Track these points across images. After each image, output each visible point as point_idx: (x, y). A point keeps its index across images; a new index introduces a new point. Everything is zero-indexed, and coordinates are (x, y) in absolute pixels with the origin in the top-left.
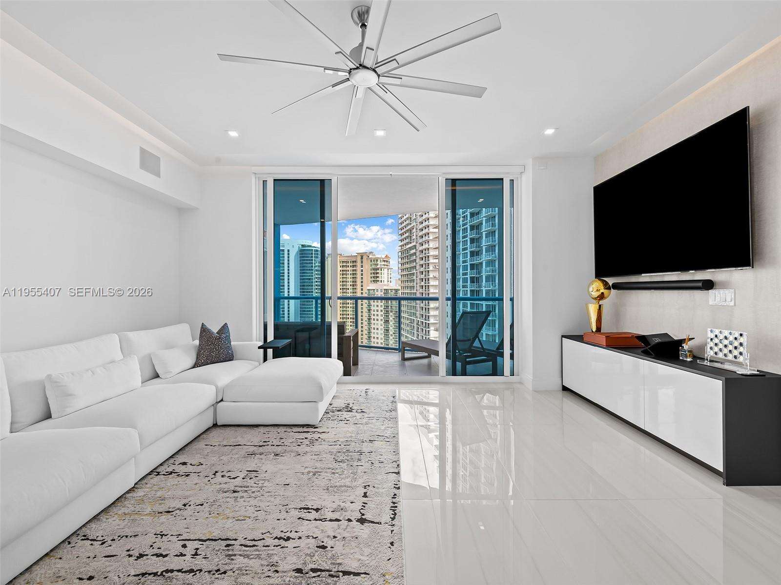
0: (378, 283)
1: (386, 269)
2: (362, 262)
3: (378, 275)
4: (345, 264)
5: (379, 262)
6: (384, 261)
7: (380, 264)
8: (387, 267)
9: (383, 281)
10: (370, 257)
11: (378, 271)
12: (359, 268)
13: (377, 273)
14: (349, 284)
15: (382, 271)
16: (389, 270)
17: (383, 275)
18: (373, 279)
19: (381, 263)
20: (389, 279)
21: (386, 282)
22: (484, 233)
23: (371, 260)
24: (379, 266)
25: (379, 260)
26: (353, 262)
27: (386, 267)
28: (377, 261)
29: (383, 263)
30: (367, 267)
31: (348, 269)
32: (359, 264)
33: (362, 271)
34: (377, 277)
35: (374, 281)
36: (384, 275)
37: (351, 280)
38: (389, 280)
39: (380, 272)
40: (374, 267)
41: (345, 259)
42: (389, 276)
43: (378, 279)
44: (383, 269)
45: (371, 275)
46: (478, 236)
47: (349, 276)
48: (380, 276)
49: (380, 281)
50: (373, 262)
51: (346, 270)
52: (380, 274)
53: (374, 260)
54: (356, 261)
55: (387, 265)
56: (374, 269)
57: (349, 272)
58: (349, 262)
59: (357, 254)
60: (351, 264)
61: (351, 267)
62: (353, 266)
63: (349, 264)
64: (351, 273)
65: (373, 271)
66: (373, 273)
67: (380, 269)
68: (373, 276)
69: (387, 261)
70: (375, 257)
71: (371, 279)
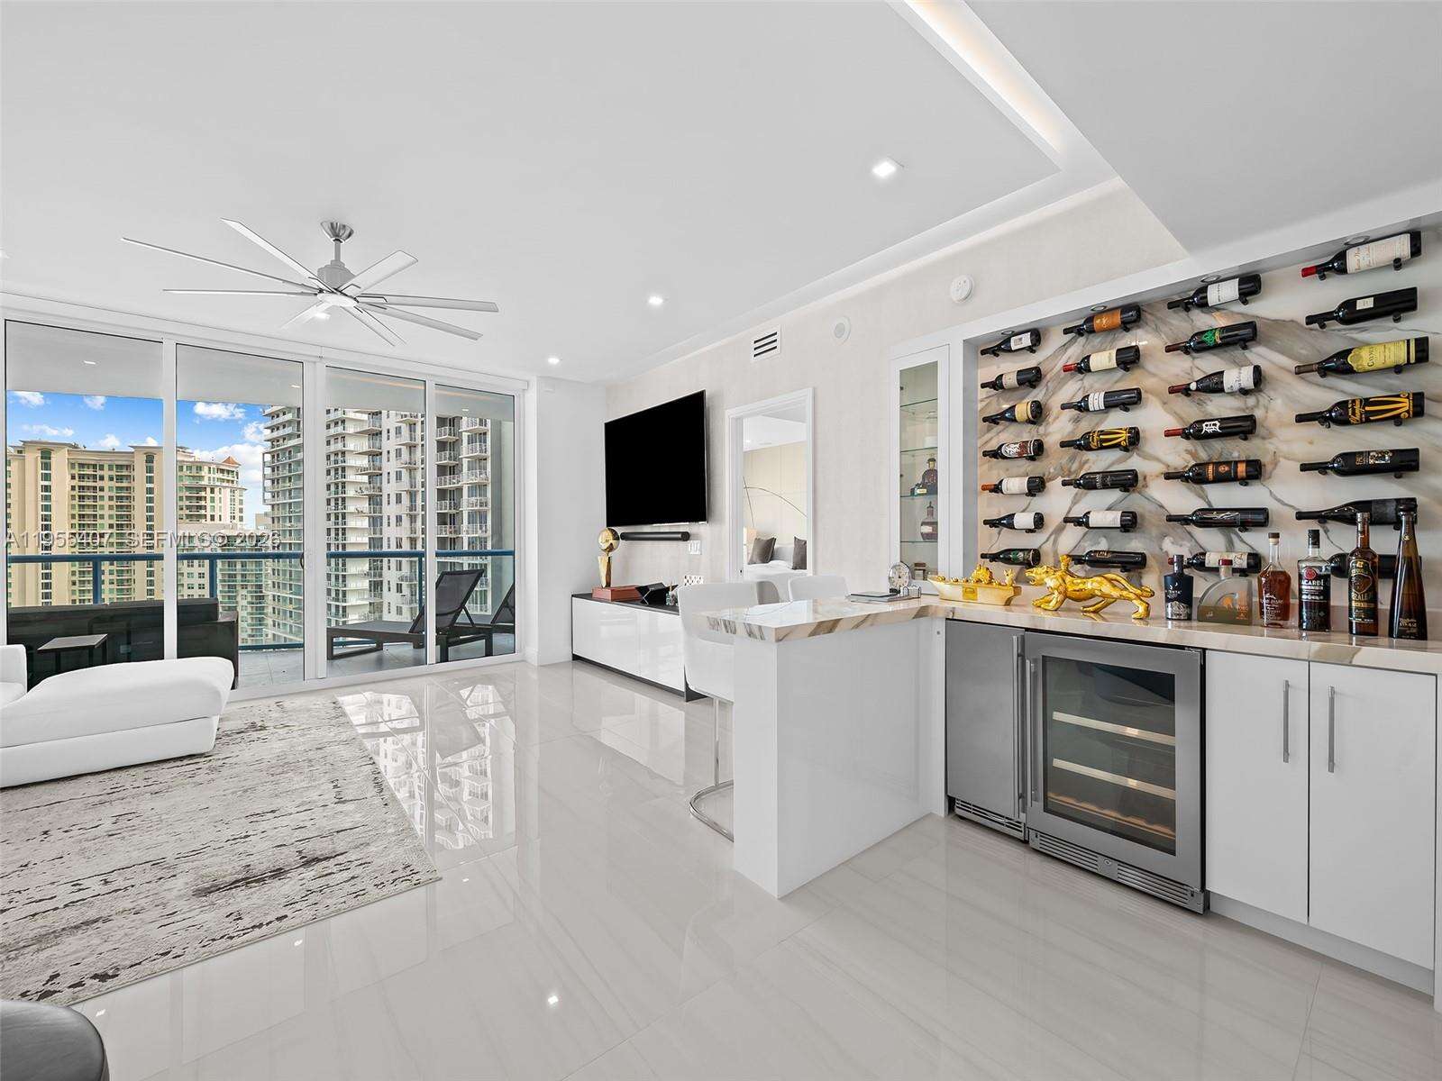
0: (203, 521)
1: (229, 490)
2: (150, 470)
3: (203, 503)
4: (90, 472)
5: (205, 472)
6: (222, 471)
7: (207, 477)
8: (231, 485)
9: (217, 518)
10: (177, 458)
11: (203, 494)
12: (139, 485)
13: (199, 499)
14: (107, 521)
15: (216, 495)
16: (237, 493)
17: (216, 504)
18: (188, 512)
19: (212, 475)
20: (237, 511)
21: (226, 520)
22: (465, 436)
23: (180, 467)
24: (205, 482)
25: (206, 469)
26: (120, 467)
27: (225, 484)
28: (200, 468)
29: (220, 476)
30: (168, 482)
31: (99, 484)
32: (140, 472)
33: (150, 491)
34: (200, 507)
35: (188, 516)
36: (220, 504)
37: (114, 512)
38: (237, 515)
39: (209, 495)
40: (187, 482)
41: (91, 459)
42: (238, 506)
43: (203, 512)
44: (216, 490)
45: (180, 503)
46: (453, 438)
47: (106, 503)
48: (209, 504)
49: (209, 517)
50: (187, 470)
51: (95, 488)
52: (208, 499)
53: (189, 468)
54: (128, 467)
55: (228, 481)
56: (189, 488)
57: (106, 494)
58: (106, 467)
59: (133, 450)
60: (114, 473)
61: (111, 479)
62: (120, 478)
63: (106, 473)
64: (114, 494)
65: (188, 494)
66: (188, 498)
67: (208, 490)
68: (188, 503)
69: (228, 472)
70: (192, 459)
71: (181, 512)
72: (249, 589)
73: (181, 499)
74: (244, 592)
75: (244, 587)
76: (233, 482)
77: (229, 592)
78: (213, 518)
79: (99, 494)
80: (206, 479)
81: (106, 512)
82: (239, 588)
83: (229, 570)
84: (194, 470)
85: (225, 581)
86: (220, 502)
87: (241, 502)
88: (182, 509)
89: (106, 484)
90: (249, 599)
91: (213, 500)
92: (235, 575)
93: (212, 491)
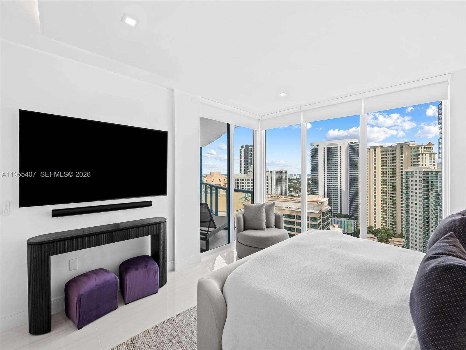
0: (419, 166)
1: (429, 155)
2: (402, 150)
3: (419, 160)
4: (385, 153)
5: (420, 149)
6: (427, 148)
8: (430, 153)
9: (424, 165)
10: (411, 145)
11: (419, 157)
12: (399, 155)
13: (418, 158)
14: (390, 167)
15: (424, 157)
16: (432, 155)
17: (424, 160)
18: (414, 163)
19: (422, 150)
21: (428, 164)
23: (411, 149)
24: (420, 153)
25: (420, 148)
26: (393, 151)
27: (428, 153)
28: (418, 148)
29: (426, 150)
30: (407, 154)
31: (388, 156)
32: (399, 152)
33: (402, 157)
34: (418, 161)
35: (414, 165)
38: (432, 163)
39: (421, 157)
40: (414, 153)
41: (385, 149)
42: (433, 160)
43: (419, 163)
44: (424, 155)
45: (411, 160)
47: (390, 162)
48: (421, 160)
49: (421, 165)
50: (414, 149)
51: (387, 157)
52: (421, 159)
53: (414, 148)
54: (395, 150)
55: (429, 151)
56: (414, 155)
57: (390, 159)
58: (390, 151)
59: (397, 145)
60: (391, 153)
61: (391, 155)
62: (393, 154)
63: (389, 153)
64: (391, 159)
65: (414, 157)
66: (414, 158)
67: (421, 155)
68: (414, 160)
69: (429, 148)
70: (415, 145)
71: (412, 163)
72: (434, 191)
73: (411, 159)
74: (432, 192)
75: (432, 191)
76: (431, 151)
77: (426, 192)
78: (422, 165)
79: (388, 159)
80: (420, 151)
81: (390, 164)
82: (430, 191)
83: (426, 184)
84: (416, 149)
85: (424, 188)
86: (425, 159)
87: (434, 159)
88: (412, 162)
89: (390, 156)
90: (434, 195)
91: (423, 158)
92: (429, 186)
93: (422, 155)
